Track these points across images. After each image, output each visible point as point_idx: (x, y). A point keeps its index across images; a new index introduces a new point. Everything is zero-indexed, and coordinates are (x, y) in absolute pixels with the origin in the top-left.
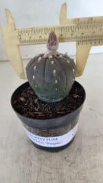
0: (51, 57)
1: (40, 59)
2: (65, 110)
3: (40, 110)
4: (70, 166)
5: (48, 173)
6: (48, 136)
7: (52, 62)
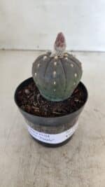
0: (56, 57)
1: (45, 57)
2: (61, 112)
3: (38, 106)
4: (67, 163)
5: (46, 166)
6: (40, 131)
7: (55, 63)
